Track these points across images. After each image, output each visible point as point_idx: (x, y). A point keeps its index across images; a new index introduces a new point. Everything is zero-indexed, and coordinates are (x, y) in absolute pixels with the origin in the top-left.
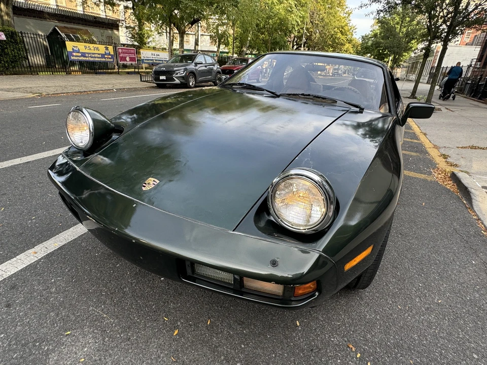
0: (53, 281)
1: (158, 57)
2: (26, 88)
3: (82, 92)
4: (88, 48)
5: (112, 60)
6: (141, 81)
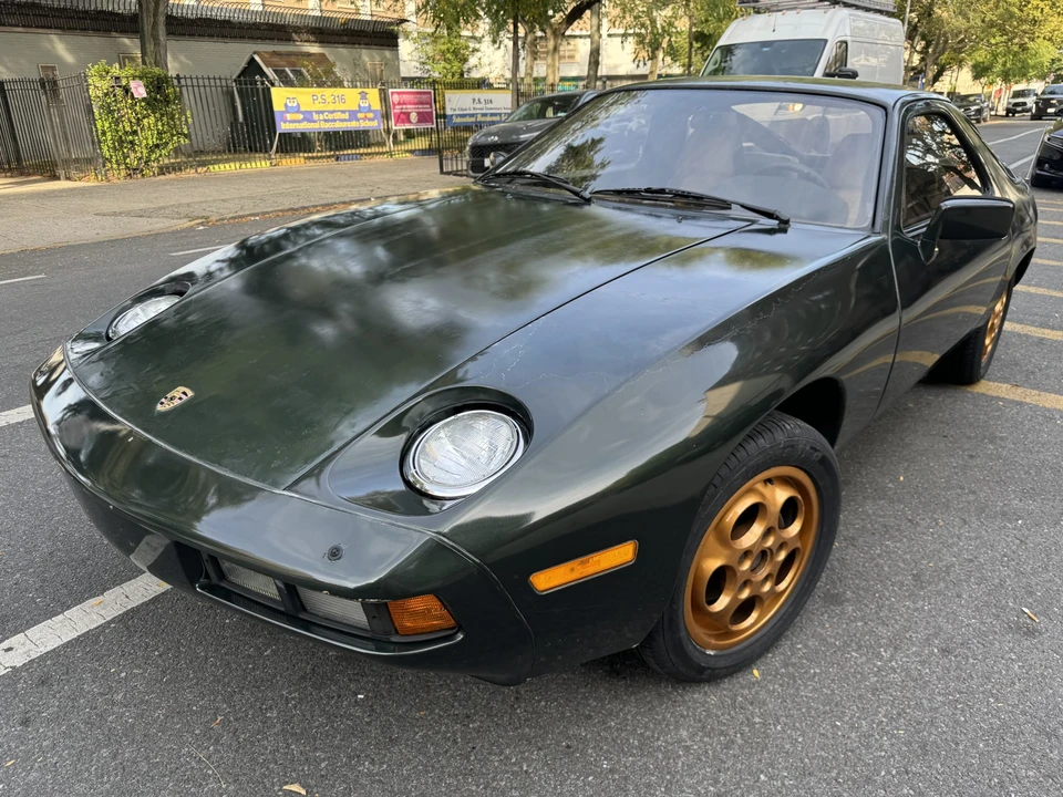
0: (123, 675)
1: (489, 106)
2: (179, 205)
3: (297, 210)
4: (320, 100)
5: (374, 124)
6: (442, 172)
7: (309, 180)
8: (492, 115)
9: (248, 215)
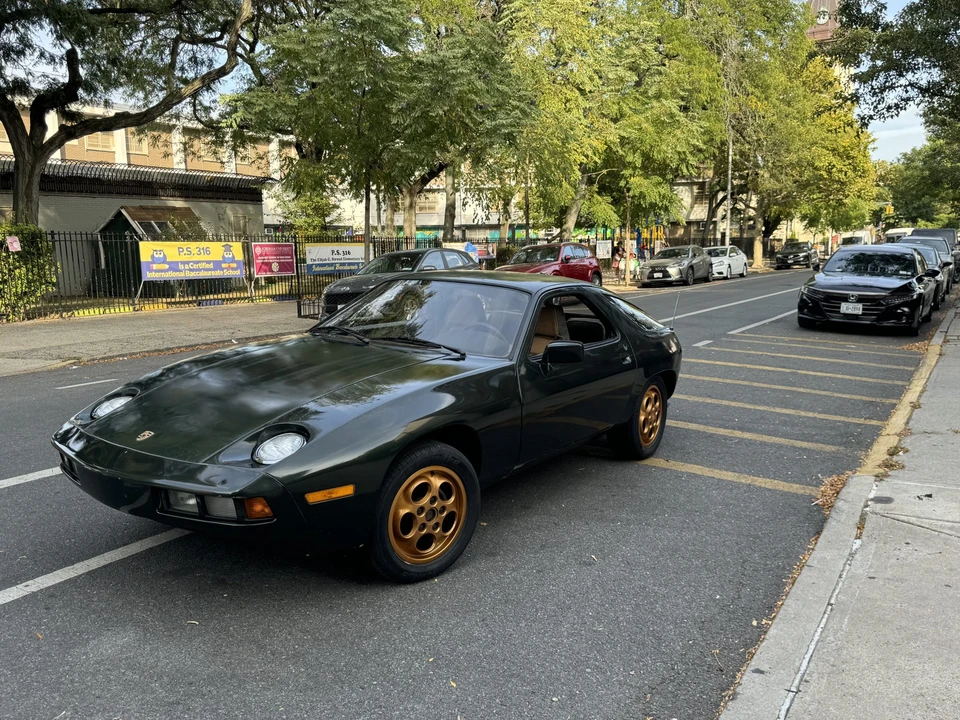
1: (347, 256)
2: (50, 348)
3: (162, 351)
4: (185, 252)
5: (238, 272)
6: (300, 316)
7: (173, 324)
8: (350, 264)
9: (117, 356)
